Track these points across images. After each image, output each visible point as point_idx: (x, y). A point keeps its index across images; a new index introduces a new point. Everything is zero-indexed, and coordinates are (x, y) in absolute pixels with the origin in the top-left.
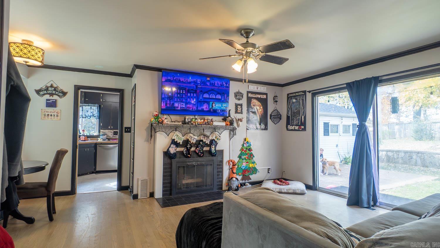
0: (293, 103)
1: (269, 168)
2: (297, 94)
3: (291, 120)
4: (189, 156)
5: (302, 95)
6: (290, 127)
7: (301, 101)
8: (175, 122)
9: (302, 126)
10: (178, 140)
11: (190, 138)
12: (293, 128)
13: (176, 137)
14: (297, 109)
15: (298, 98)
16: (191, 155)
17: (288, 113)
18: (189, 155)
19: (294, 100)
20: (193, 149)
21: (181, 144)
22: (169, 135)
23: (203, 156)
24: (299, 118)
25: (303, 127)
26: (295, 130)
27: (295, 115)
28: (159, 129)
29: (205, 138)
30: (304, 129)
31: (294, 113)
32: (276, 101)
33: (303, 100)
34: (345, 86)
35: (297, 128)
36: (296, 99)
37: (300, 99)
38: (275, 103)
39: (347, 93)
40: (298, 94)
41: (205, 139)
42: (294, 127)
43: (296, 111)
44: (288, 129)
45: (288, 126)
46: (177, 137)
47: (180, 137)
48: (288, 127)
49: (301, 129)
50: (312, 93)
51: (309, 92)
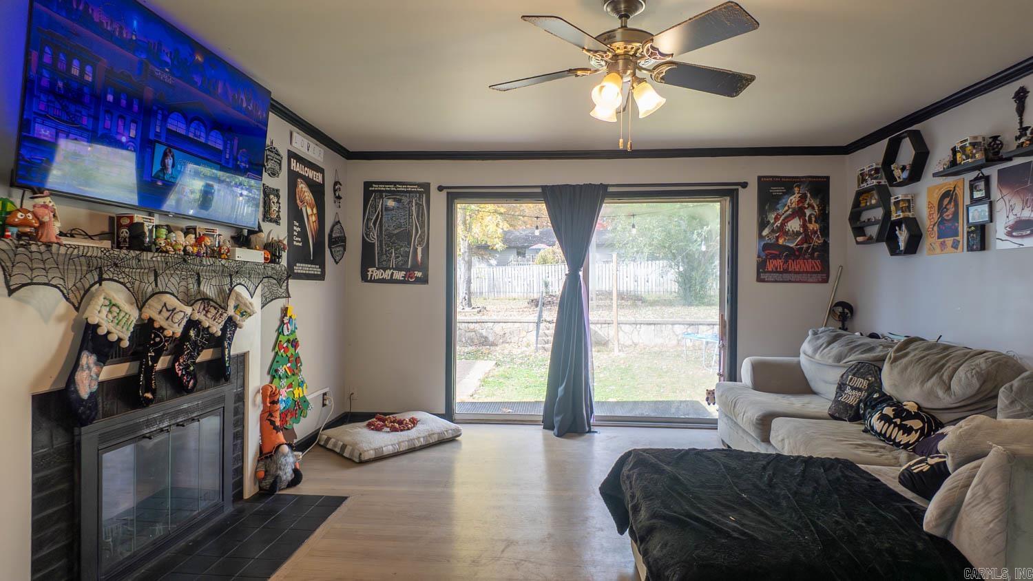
0: (387, 209)
1: (324, 391)
2: (401, 188)
3: (381, 254)
4: (149, 395)
5: (417, 192)
6: (374, 273)
7: (414, 208)
8: (72, 236)
9: (416, 274)
10: (113, 330)
11: (166, 314)
12: (387, 275)
13: (105, 310)
14: (401, 227)
15: (405, 200)
16: (154, 392)
17: (367, 235)
18: (148, 392)
19: (391, 203)
20: (162, 363)
21: (125, 344)
22: (80, 304)
23: (195, 385)
24: (407, 249)
25: (419, 274)
26: (392, 281)
27: (393, 243)
28: (29, 274)
29: (207, 312)
30: (424, 280)
31: (390, 236)
32: (339, 198)
33: (419, 205)
34: (539, 190)
35: (399, 275)
36: (399, 201)
37: (410, 202)
38: (337, 201)
39: (543, 206)
40: (405, 189)
41: (209, 315)
42: (389, 272)
43: (396, 232)
44: (364, 278)
45: (370, 269)
46: (110, 311)
47: (122, 314)
48: (369, 274)
49: (412, 278)
50: (448, 193)
51: (440, 188)
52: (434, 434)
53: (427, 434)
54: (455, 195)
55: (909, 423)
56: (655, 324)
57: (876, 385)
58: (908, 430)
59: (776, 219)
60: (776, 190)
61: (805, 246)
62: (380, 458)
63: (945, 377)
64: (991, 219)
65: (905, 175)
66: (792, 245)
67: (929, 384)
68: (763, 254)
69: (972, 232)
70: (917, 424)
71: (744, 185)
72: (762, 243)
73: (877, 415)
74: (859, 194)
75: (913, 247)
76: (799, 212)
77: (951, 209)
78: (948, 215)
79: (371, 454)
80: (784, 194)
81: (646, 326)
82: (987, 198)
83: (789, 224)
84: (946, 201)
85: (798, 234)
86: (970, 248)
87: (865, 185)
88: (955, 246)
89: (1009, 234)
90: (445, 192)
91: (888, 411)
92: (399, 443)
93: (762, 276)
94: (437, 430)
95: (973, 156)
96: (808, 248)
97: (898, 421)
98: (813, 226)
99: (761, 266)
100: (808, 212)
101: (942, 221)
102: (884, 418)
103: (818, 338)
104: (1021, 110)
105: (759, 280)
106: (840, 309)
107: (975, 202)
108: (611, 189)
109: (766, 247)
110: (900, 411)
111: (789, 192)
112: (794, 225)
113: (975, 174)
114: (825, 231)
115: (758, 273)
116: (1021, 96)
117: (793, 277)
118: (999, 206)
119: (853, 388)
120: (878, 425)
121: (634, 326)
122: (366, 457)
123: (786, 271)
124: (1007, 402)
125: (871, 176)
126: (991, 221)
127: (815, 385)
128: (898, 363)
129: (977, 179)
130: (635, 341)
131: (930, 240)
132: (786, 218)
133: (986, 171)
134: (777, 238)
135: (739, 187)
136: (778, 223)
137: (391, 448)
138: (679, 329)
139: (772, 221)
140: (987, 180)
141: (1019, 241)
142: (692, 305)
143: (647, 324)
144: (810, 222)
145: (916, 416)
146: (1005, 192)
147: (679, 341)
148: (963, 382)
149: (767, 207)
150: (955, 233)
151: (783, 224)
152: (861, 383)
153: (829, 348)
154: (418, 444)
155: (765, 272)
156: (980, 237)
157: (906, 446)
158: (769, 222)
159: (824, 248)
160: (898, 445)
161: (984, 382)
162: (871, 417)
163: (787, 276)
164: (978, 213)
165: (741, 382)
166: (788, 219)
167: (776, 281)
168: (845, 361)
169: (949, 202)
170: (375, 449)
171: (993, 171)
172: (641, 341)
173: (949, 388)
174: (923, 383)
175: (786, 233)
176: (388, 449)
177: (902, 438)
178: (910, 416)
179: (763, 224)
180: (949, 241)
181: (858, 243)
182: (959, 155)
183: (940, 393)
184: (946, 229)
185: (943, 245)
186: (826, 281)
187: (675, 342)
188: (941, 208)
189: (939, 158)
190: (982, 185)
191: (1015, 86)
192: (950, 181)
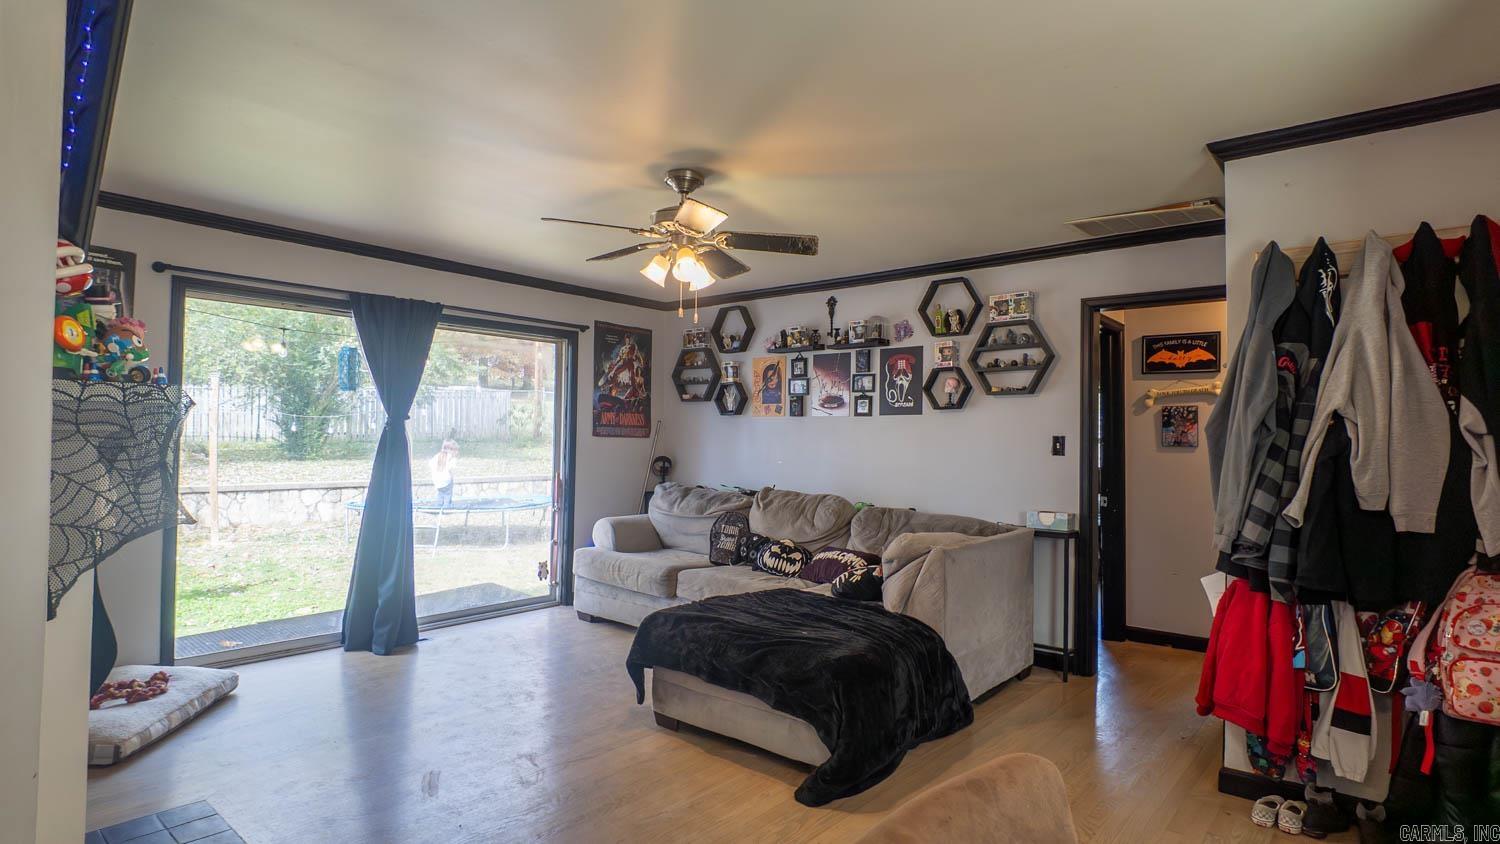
5: (110, 266)
39: (352, 322)
50: (173, 277)
51: (159, 267)
52: (210, 690)
53: (200, 692)
54: (185, 282)
55: (792, 556)
56: (269, 491)
57: (746, 532)
58: (793, 562)
59: (611, 368)
60: (610, 338)
61: (633, 399)
62: (149, 746)
63: (809, 516)
64: (808, 392)
65: (736, 344)
66: (622, 398)
67: (798, 523)
68: (598, 406)
69: (795, 401)
70: (797, 556)
71: (584, 328)
72: (598, 394)
73: (767, 554)
74: (685, 353)
75: (740, 408)
76: (628, 364)
77: (775, 380)
78: (773, 384)
79: (135, 743)
80: (618, 343)
81: (253, 494)
82: (804, 375)
83: (621, 375)
84: (770, 373)
85: (627, 386)
86: (792, 414)
87: (691, 346)
88: (778, 410)
89: (822, 406)
90: (167, 275)
91: (775, 549)
92: (168, 716)
93: (599, 429)
94: (212, 684)
95: (801, 342)
96: (635, 401)
97: (784, 555)
98: (639, 380)
99: (597, 419)
100: (636, 365)
101: (766, 389)
102: (773, 555)
103: (670, 493)
104: (832, 314)
105: (596, 434)
106: (661, 464)
107: (795, 377)
108: (445, 312)
109: (602, 398)
110: (784, 548)
111: (621, 343)
112: (624, 377)
113: (794, 355)
114: (648, 383)
115: (595, 426)
116: (832, 303)
117: (624, 431)
118: (814, 383)
119: (727, 536)
120: (770, 562)
121: (233, 495)
122: (127, 750)
123: (618, 425)
124: (860, 529)
125: (699, 338)
126: (808, 394)
127: (667, 540)
128: (769, 508)
129: (797, 360)
130: (235, 520)
131: (755, 404)
132: (618, 369)
133: (805, 355)
134: (611, 389)
135: (578, 330)
136: (611, 374)
137: (159, 726)
138: (309, 497)
139: (607, 371)
140: (805, 361)
141: (829, 411)
142: (305, 459)
143: (257, 491)
144: (637, 376)
145: (796, 550)
146: (819, 373)
147: (309, 515)
148: (822, 520)
149: (603, 356)
150: (778, 400)
151: (616, 375)
152: (733, 530)
153: (684, 502)
154: (192, 712)
155: (602, 425)
156: (799, 406)
157: (794, 574)
158: (604, 372)
159: (646, 403)
160: (787, 575)
161: (839, 517)
162: (762, 556)
163: (618, 430)
164: (798, 386)
165: (594, 546)
166: (620, 369)
167: (609, 436)
168: (708, 512)
169: (774, 374)
170: (138, 734)
171: (810, 355)
172: (245, 520)
173: (813, 525)
174: (793, 523)
175: (618, 385)
176: (157, 729)
177: (790, 569)
178: (792, 551)
179: (598, 374)
180: (773, 407)
181: (683, 400)
182: (789, 339)
183: (808, 529)
184: (771, 396)
185: (767, 409)
186: (647, 436)
187: (304, 517)
188: (766, 378)
189: (766, 334)
190: (801, 365)
191: (828, 294)
192: (774, 358)
